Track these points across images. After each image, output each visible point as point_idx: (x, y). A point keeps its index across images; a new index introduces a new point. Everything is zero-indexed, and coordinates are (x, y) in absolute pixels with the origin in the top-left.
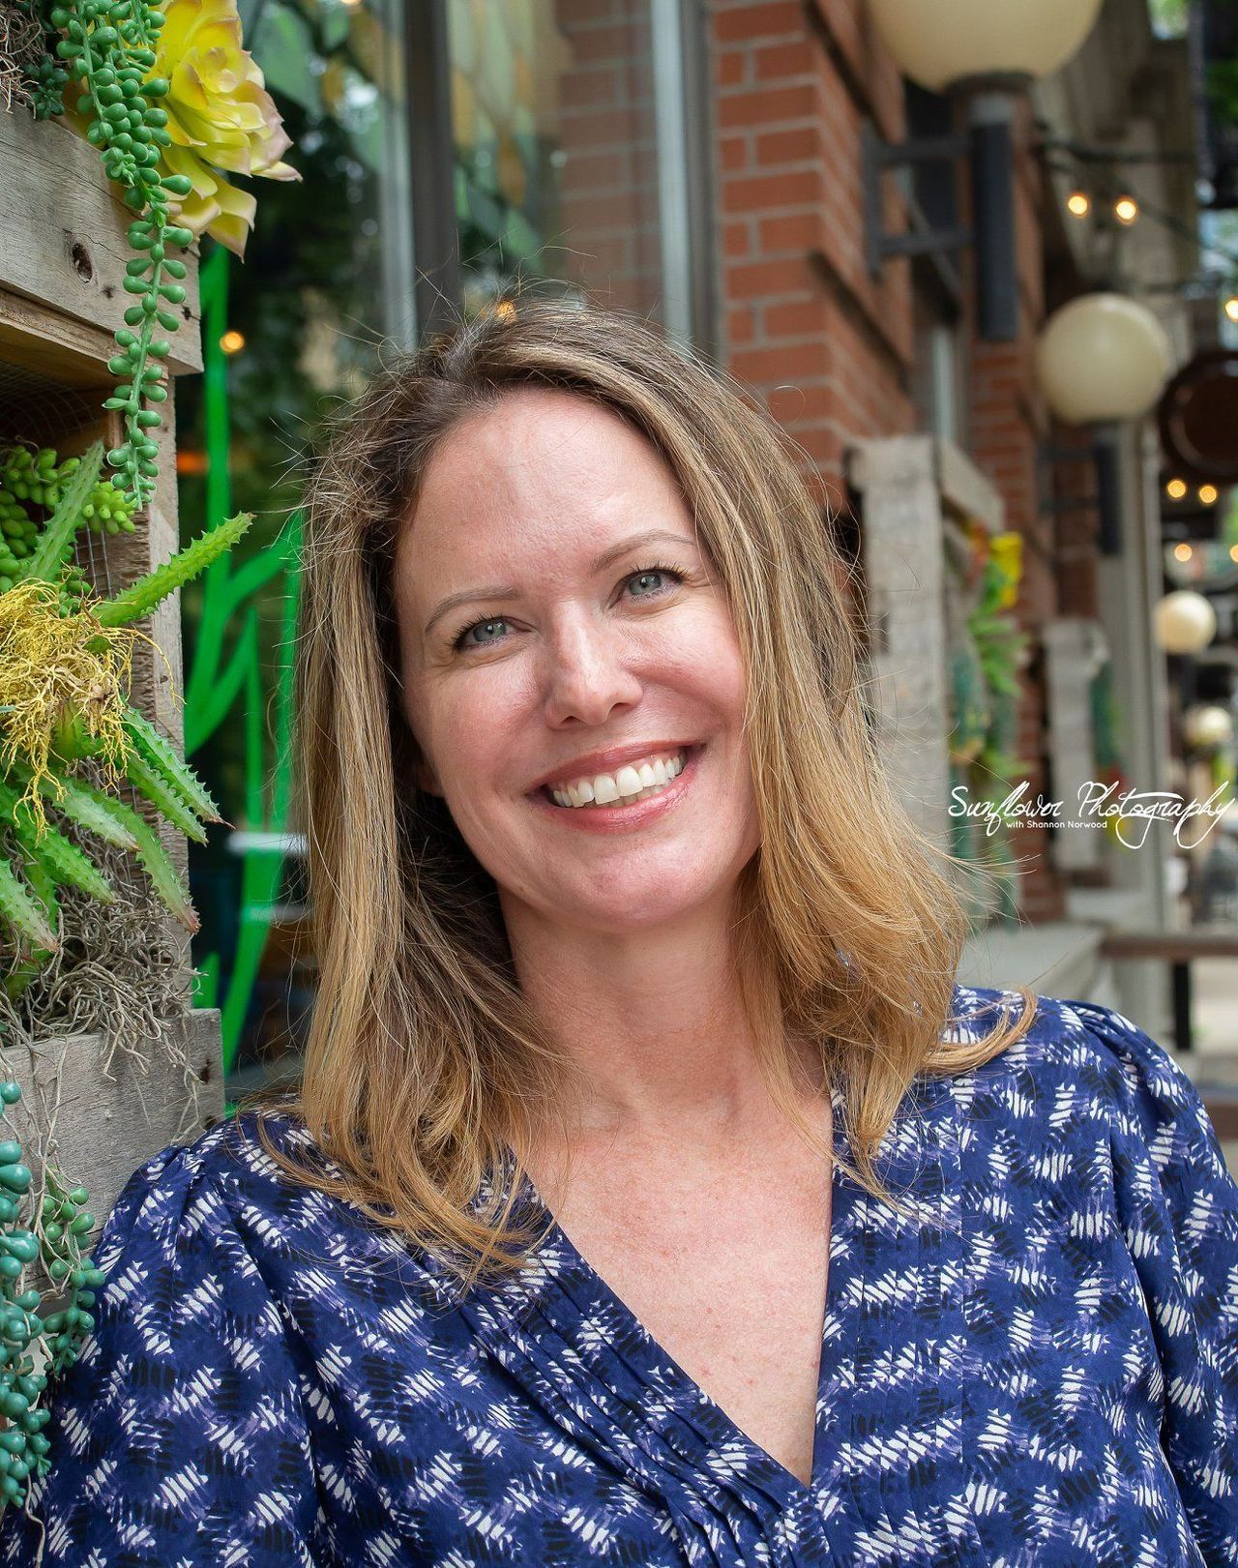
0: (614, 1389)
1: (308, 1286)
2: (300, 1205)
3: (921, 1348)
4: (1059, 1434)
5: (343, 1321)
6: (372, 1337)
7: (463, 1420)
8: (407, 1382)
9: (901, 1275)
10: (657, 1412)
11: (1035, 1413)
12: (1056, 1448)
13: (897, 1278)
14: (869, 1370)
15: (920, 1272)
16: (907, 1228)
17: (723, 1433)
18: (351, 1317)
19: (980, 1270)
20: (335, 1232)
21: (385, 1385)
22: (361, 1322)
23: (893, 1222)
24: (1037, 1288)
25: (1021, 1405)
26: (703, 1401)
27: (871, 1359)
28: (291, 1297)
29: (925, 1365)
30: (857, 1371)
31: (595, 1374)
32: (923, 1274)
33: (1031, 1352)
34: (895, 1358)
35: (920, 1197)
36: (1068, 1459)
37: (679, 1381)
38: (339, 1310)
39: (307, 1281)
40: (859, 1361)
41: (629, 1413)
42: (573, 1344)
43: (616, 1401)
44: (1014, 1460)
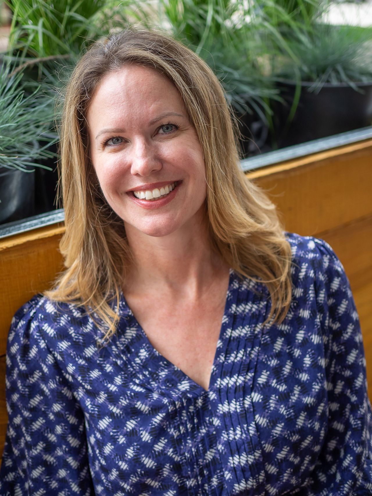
0: (150, 369)
1: (62, 347)
2: (60, 320)
3: (245, 351)
4: (281, 380)
5: (72, 356)
6: (81, 361)
7: (106, 383)
8: (91, 373)
9: (243, 328)
10: (163, 374)
11: (276, 372)
12: (280, 384)
13: (242, 329)
14: (229, 357)
15: (249, 327)
16: (248, 313)
17: (182, 378)
18: (74, 355)
19: (268, 326)
20: (71, 326)
21: (84, 374)
22: (77, 356)
23: (244, 311)
24: (286, 331)
25: (273, 369)
26: (176, 369)
27: (230, 354)
28: (58, 350)
29: (246, 356)
30: (225, 357)
31: (144, 366)
32: (251, 328)
33: (280, 352)
34: (237, 353)
35: (253, 303)
36: (282, 388)
37: (169, 365)
38: (71, 353)
39: (61, 345)
40: (226, 354)
41: (154, 376)
42: (138, 357)
43: (150, 373)
44: (267, 386)
